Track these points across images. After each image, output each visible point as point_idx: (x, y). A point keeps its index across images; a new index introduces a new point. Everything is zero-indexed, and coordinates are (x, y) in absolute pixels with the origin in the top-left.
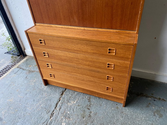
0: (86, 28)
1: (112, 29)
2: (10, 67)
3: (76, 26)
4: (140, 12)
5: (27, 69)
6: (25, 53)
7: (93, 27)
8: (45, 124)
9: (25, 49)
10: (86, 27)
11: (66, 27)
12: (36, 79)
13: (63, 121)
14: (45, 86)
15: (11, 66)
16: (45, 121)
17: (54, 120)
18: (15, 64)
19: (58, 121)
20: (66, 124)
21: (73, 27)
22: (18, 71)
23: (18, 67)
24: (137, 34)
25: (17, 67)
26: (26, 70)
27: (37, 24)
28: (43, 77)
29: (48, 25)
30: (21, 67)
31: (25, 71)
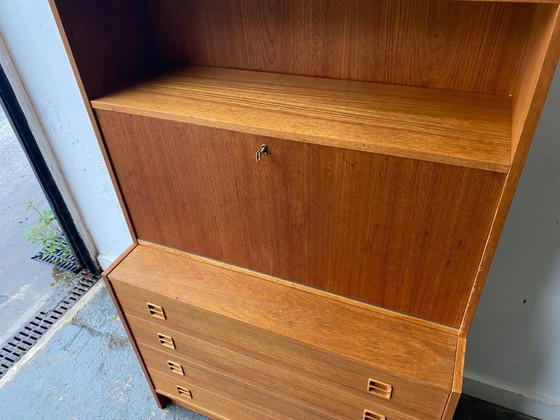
0: (299, 286)
2: (48, 318)
3: (268, 273)
4: (473, 289)
5: (103, 330)
6: (98, 264)
7: (321, 287)
9: (97, 254)
10: (300, 282)
12: (131, 379)
14: (160, 410)
15: (54, 314)
18: (66, 306)
22: (75, 337)
23: (74, 322)
24: (462, 336)
25: (71, 319)
26: (100, 333)
27: (142, 242)
28: (155, 388)
29: (178, 252)
30: (83, 322)
31: (99, 338)
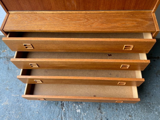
0: (88, 12)
1: (124, 10)
8: (59, 117)
11: (59, 12)
13: (77, 108)
16: (58, 114)
17: (67, 110)
19: (71, 110)
20: (81, 110)
21: (70, 12)
24: (153, 13)
26: (1, 57)
27: (11, 12)
29: (30, 12)
31: (1, 59)
